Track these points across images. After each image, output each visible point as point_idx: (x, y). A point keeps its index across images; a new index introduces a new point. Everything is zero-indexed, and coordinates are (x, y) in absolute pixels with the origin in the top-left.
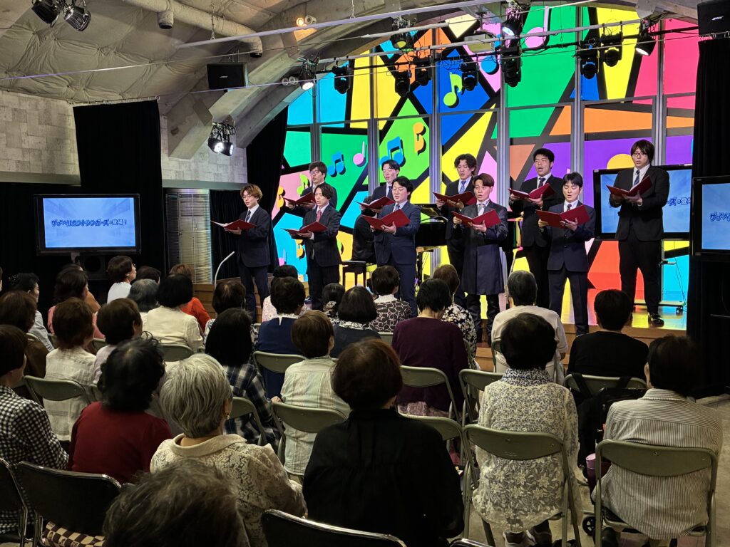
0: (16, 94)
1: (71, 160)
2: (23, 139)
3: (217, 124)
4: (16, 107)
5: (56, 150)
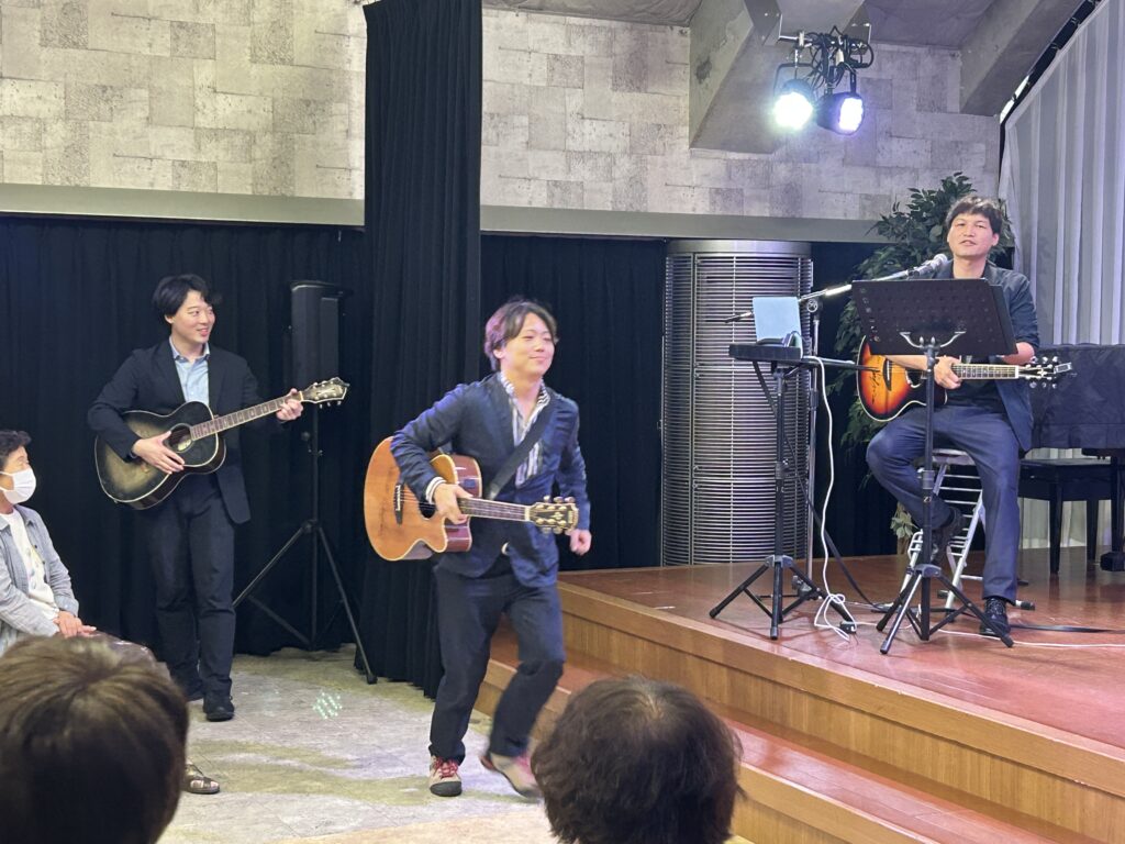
1: (347, 157)
2: (199, 102)
3: (802, 35)
4: (186, 18)
5: (302, 131)
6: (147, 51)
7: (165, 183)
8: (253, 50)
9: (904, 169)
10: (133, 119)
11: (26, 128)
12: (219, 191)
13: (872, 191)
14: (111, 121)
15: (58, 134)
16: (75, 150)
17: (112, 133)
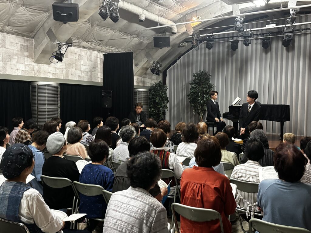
0: (80, 48)
1: (98, 76)
2: (81, 67)
3: (155, 62)
4: (80, 54)
5: (93, 72)
6: (75, 59)
7: (77, 79)
8: (87, 59)
9: (154, 79)
10: (73, 69)
11: (61, 70)
12: (84, 80)
13: (151, 82)
14: (71, 69)
15: (65, 71)
16: (67, 74)
17: (71, 71)
